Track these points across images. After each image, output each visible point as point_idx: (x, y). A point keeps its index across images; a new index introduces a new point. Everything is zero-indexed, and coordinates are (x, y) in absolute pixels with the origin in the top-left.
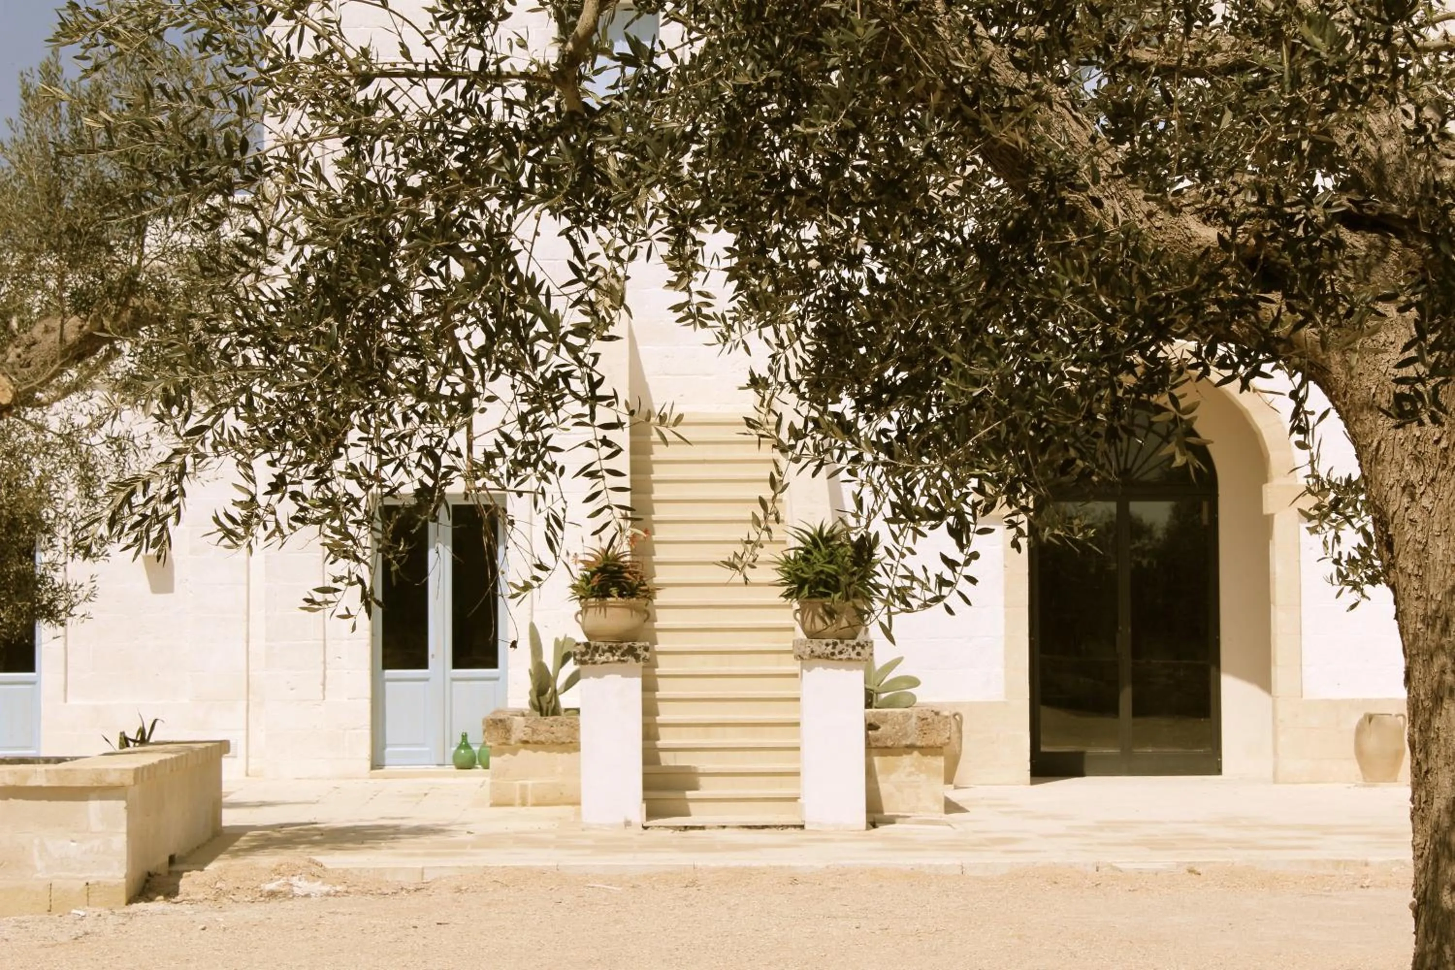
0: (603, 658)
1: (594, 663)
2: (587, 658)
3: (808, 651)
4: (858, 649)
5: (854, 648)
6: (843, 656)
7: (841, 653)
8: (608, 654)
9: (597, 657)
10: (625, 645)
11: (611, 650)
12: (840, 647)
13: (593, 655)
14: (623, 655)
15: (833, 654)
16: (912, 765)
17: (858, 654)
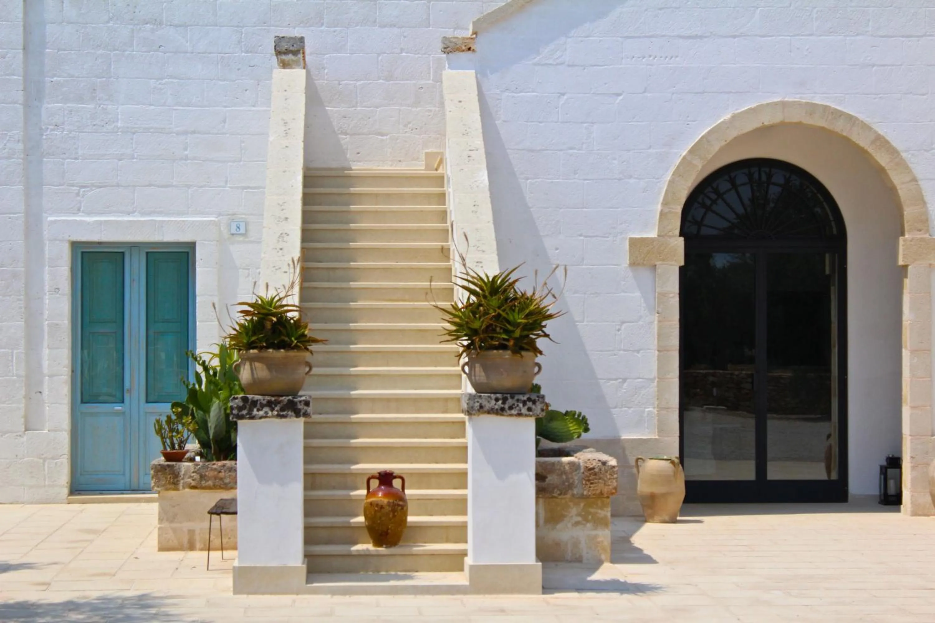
0: (261, 413)
1: (252, 418)
2: (244, 412)
3: (477, 405)
4: (530, 404)
5: (524, 403)
6: (514, 412)
7: (511, 408)
8: (266, 409)
9: (255, 412)
10: (285, 399)
11: (270, 404)
12: (510, 402)
13: (251, 410)
14: (282, 409)
15: (503, 409)
16: (579, 515)
17: (529, 409)
